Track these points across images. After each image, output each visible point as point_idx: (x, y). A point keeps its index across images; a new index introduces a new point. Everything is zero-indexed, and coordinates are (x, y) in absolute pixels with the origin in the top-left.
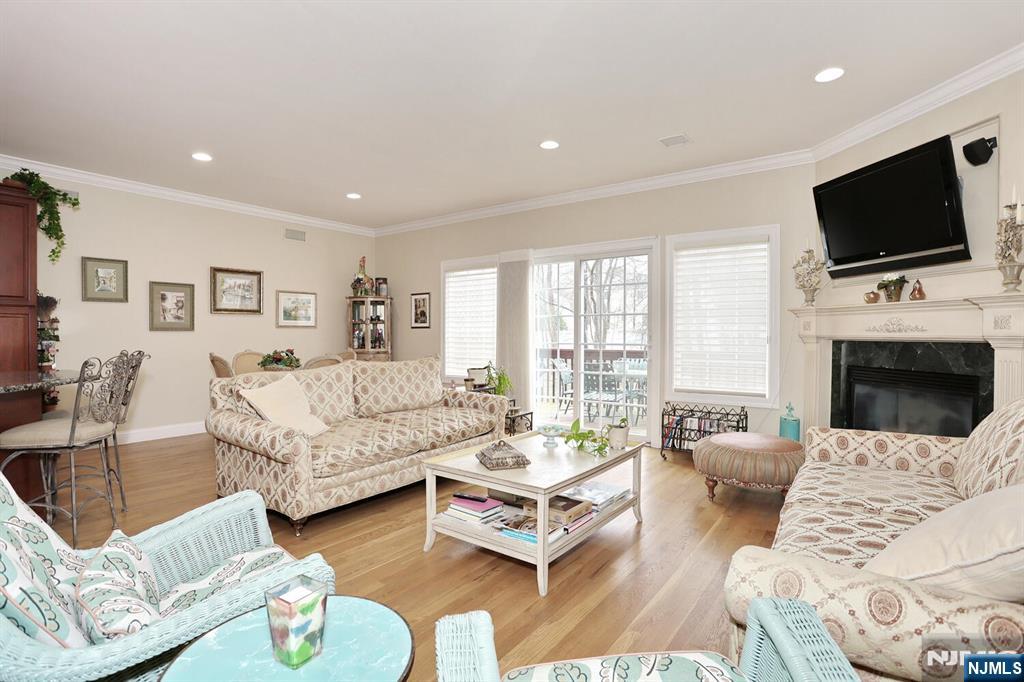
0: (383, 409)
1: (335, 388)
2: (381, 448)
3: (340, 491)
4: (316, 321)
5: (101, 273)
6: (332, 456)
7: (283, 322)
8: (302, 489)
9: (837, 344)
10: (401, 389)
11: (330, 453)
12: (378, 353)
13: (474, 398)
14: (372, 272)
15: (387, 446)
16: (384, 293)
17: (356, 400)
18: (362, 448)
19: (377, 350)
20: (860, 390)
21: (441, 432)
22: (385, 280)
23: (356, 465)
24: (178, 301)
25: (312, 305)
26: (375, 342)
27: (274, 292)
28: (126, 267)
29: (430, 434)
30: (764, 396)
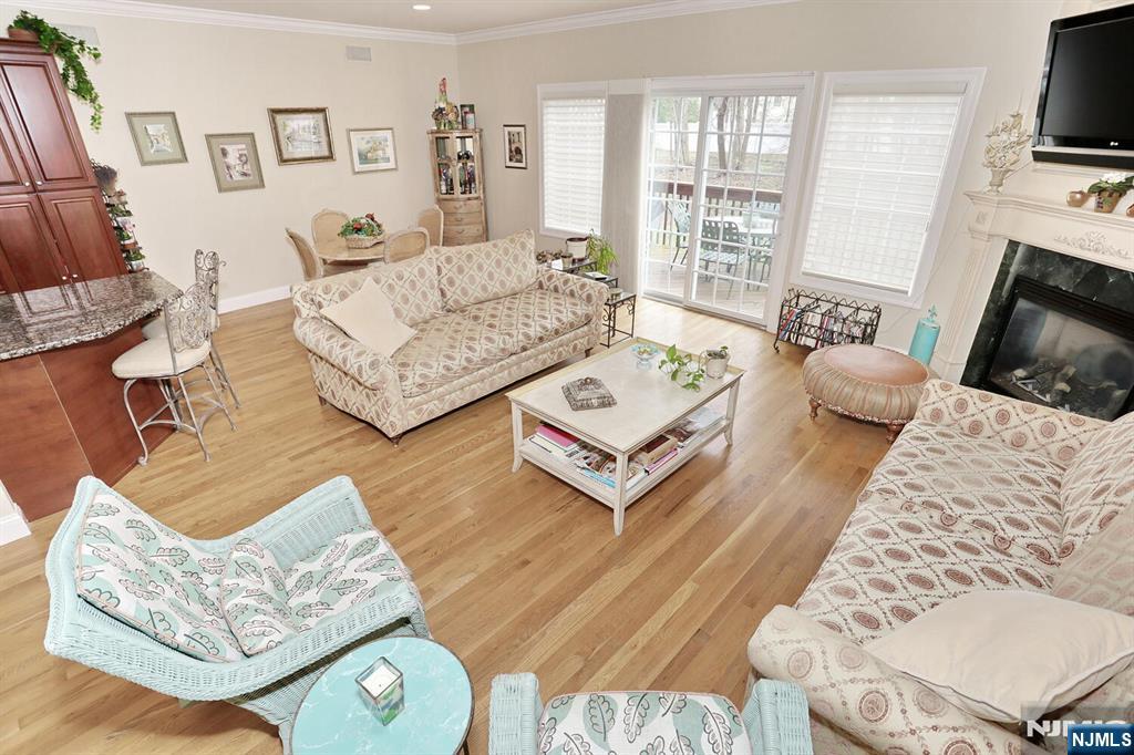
0: (472, 300)
1: (418, 285)
2: (469, 360)
3: (431, 406)
4: (396, 162)
5: (151, 130)
6: (420, 376)
7: (359, 167)
8: (394, 411)
9: (1013, 245)
10: (491, 276)
11: (418, 373)
12: (469, 199)
13: (570, 283)
14: (456, 98)
15: (475, 357)
16: (471, 126)
17: (443, 294)
18: (449, 363)
19: (468, 196)
20: (1022, 304)
21: (532, 334)
22: (472, 107)
23: (445, 380)
24: (241, 155)
25: (390, 143)
26: (465, 184)
27: (345, 133)
28: (175, 120)
29: (521, 337)
30: (907, 293)
